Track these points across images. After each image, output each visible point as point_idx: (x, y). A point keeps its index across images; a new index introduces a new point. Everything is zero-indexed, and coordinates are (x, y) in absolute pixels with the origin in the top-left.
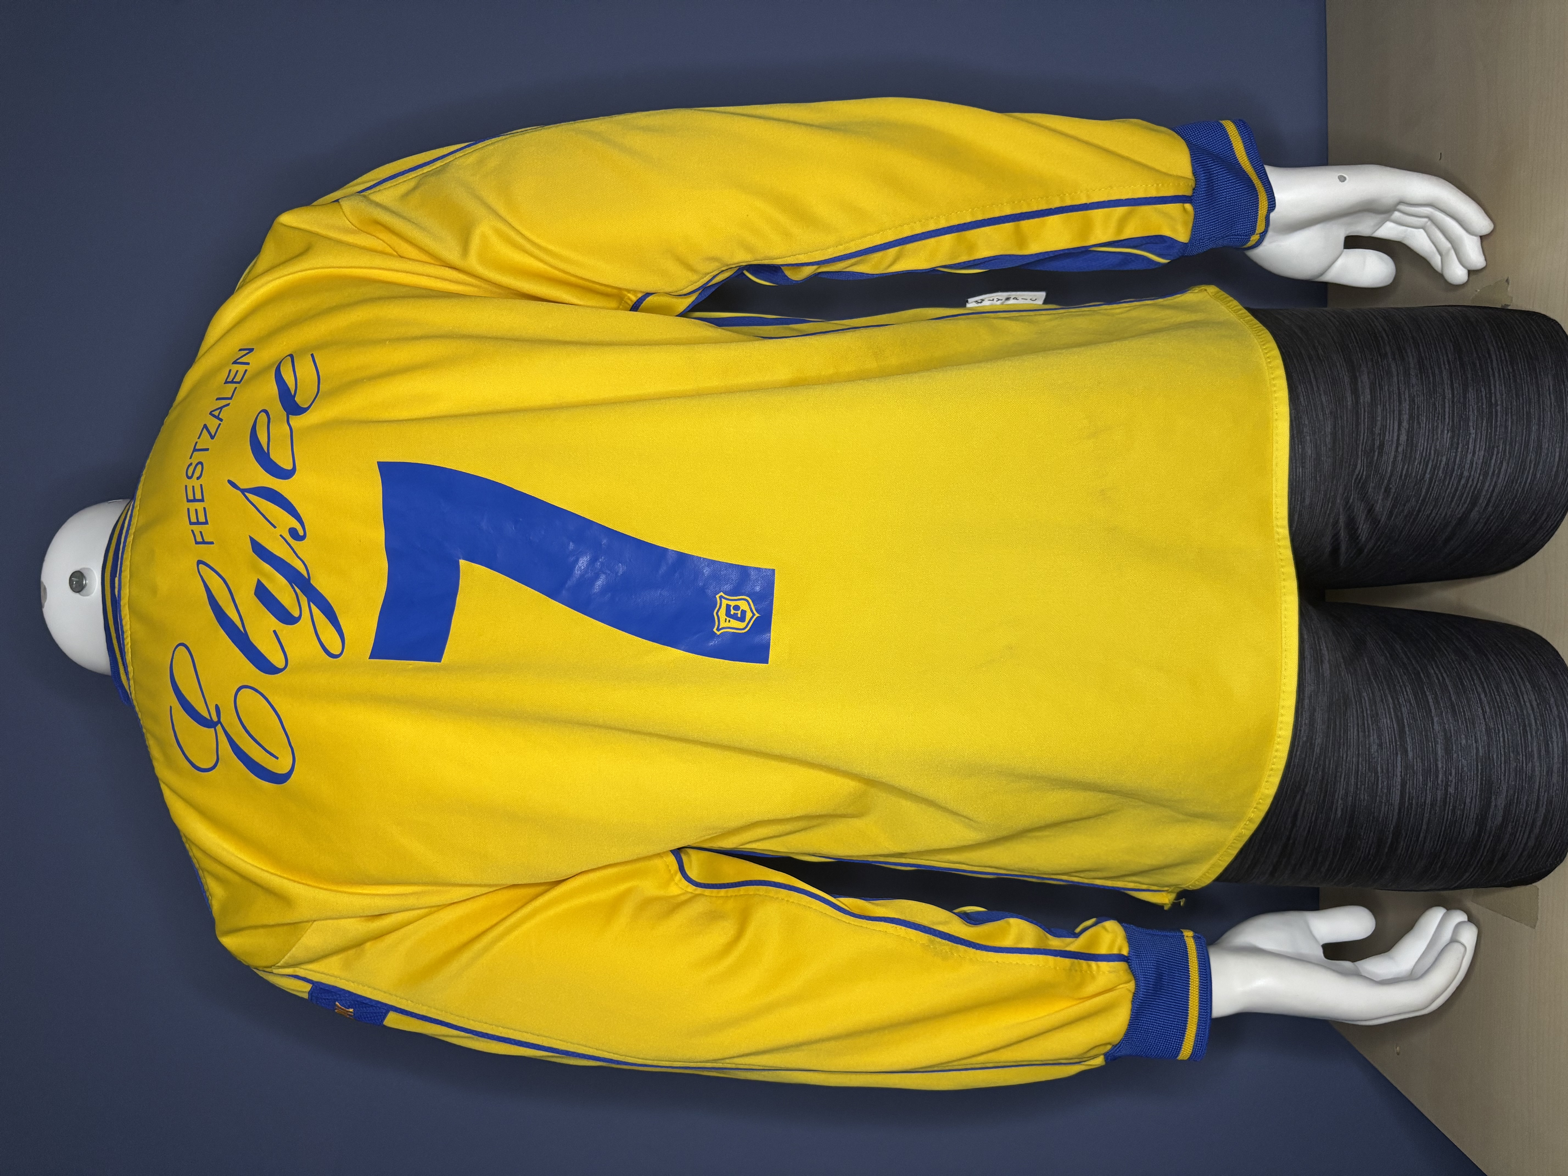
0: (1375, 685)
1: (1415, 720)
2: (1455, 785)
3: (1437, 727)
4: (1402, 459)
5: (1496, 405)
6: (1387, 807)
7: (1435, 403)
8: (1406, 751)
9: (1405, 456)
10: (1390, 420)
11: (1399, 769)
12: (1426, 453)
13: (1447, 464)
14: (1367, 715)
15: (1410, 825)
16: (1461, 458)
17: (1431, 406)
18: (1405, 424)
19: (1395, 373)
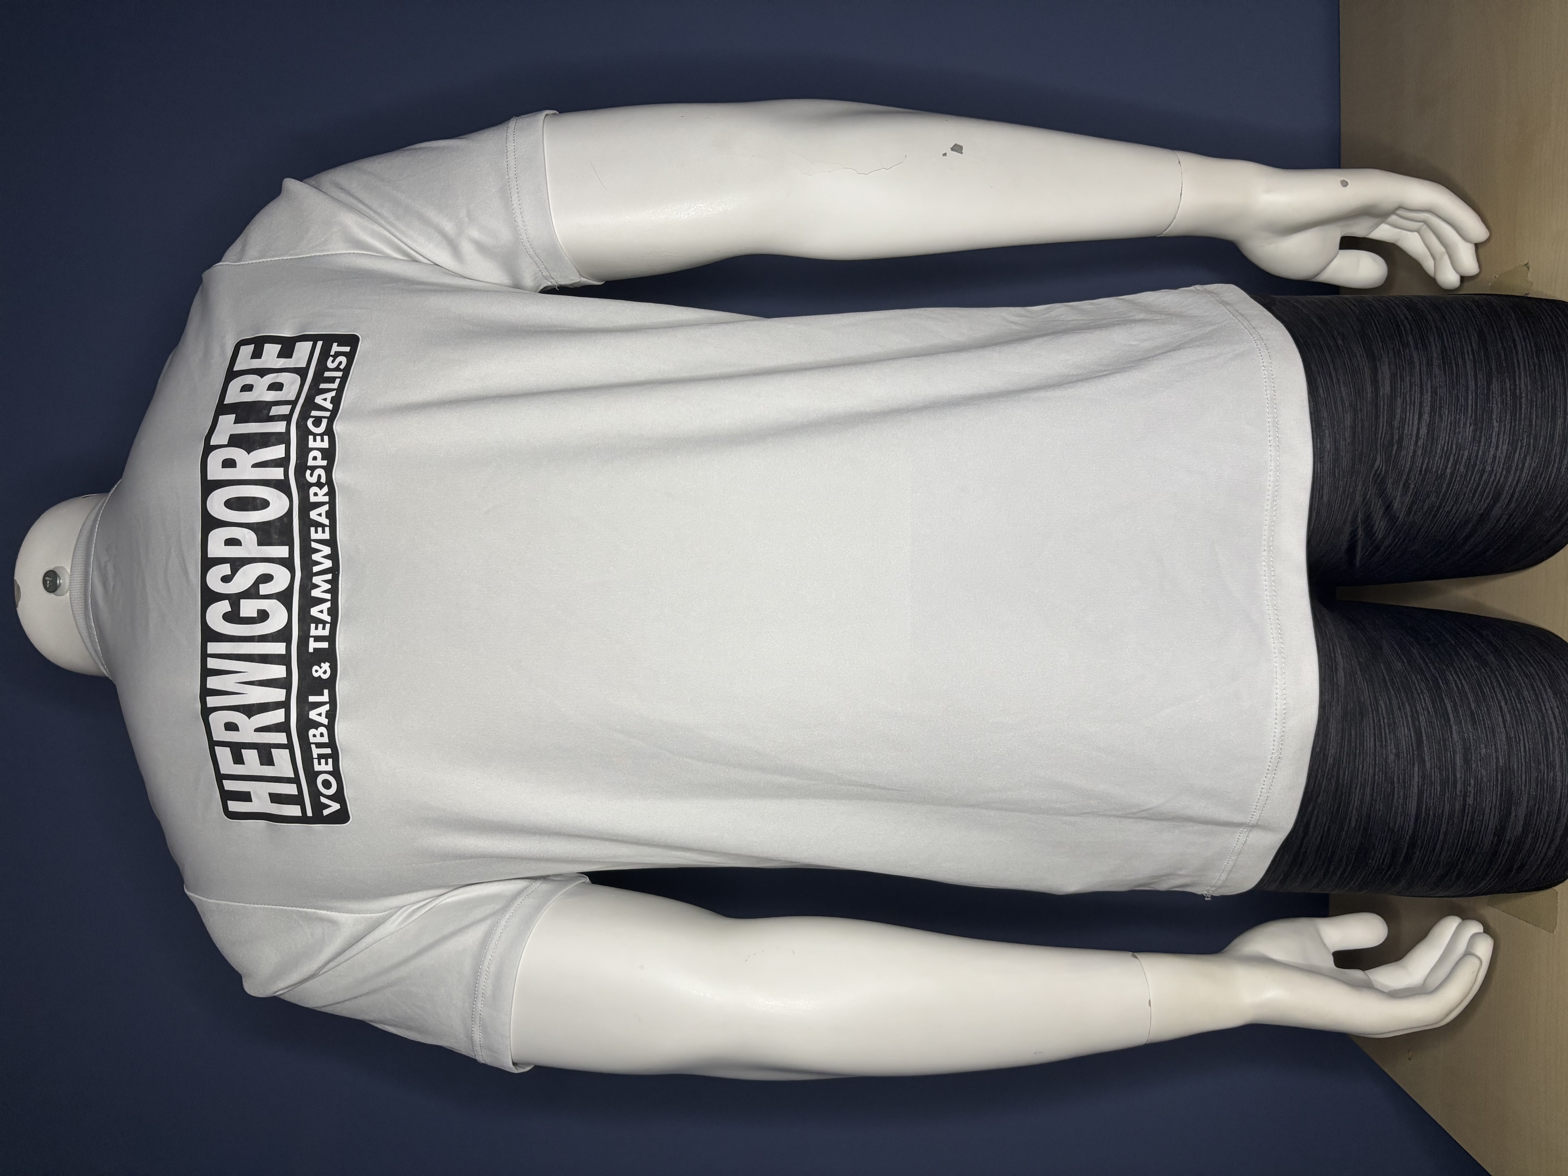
0: (1393, 693)
1: (1433, 729)
2: (1474, 795)
3: (1455, 736)
4: (1422, 454)
5: (1521, 398)
6: (1403, 817)
7: (1458, 395)
8: (1424, 761)
9: (1426, 451)
10: (1410, 413)
11: (1416, 779)
12: (1448, 447)
13: (1469, 458)
14: (1384, 723)
15: (1426, 836)
16: (1484, 453)
17: (1454, 397)
18: (1426, 417)
19: (1417, 364)
